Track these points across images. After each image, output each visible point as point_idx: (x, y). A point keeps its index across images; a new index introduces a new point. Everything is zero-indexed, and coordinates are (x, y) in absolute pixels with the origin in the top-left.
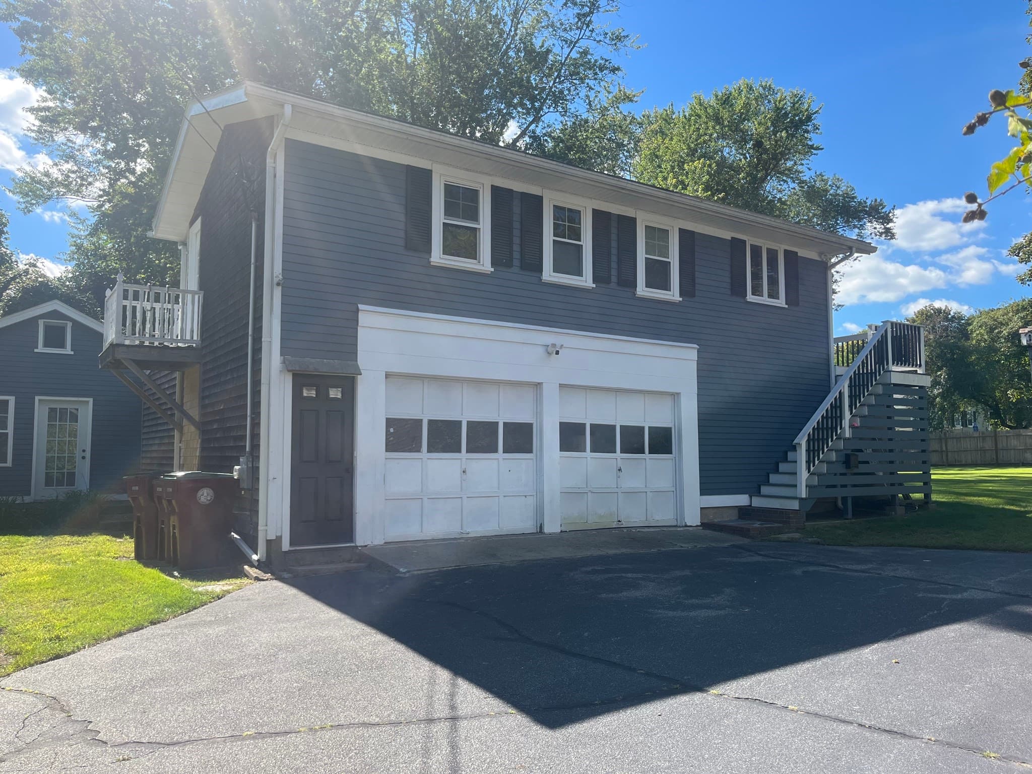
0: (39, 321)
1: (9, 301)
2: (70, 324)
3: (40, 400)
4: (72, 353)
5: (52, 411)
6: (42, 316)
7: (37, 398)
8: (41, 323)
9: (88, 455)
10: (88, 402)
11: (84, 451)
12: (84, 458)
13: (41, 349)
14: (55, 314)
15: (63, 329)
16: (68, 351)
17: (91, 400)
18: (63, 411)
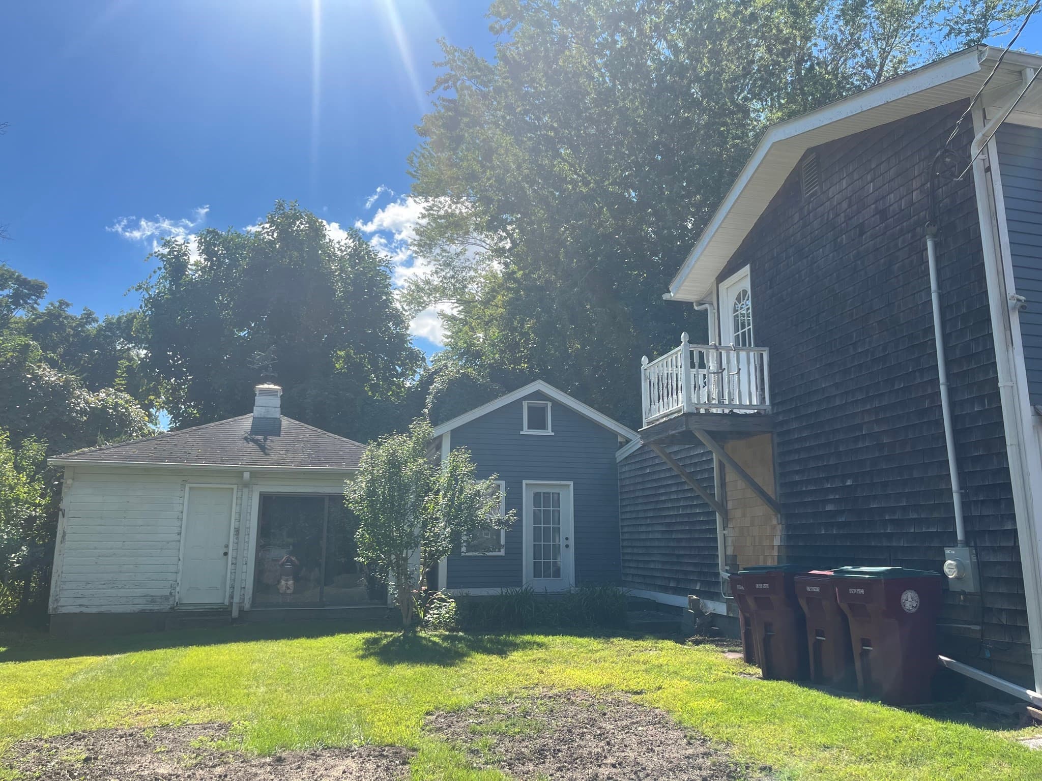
0: (524, 402)
1: (437, 393)
2: (550, 404)
3: (526, 484)
4: (553, 434)
5: (537, 496)
6: (525, 398)
7: (524, 482)
8: (525, 404)
9: (572, 542)
10: (568, 486)
11: (567, 539)
12: (567, 546)
13: (526, 431)
14: (538, 395)
15: (544, 409)
16: (549, 432)
17: (571, 483)
18: (547, 495)
